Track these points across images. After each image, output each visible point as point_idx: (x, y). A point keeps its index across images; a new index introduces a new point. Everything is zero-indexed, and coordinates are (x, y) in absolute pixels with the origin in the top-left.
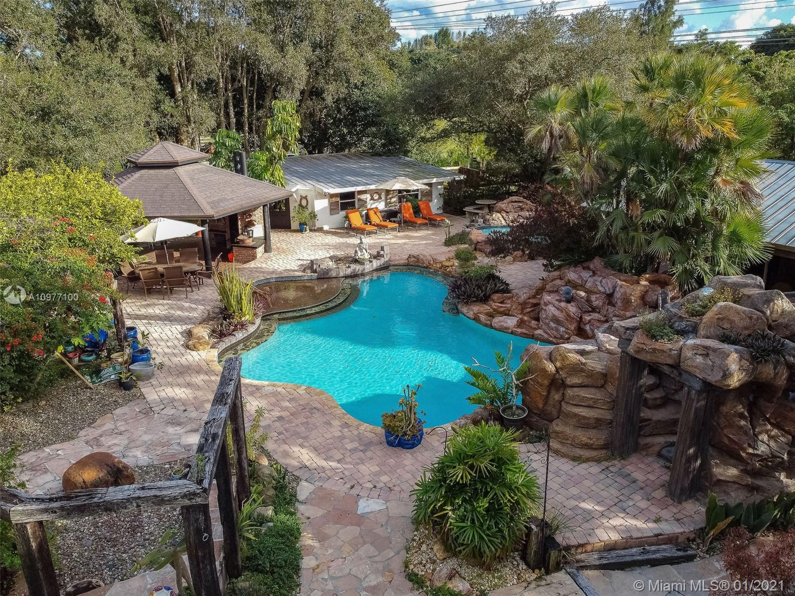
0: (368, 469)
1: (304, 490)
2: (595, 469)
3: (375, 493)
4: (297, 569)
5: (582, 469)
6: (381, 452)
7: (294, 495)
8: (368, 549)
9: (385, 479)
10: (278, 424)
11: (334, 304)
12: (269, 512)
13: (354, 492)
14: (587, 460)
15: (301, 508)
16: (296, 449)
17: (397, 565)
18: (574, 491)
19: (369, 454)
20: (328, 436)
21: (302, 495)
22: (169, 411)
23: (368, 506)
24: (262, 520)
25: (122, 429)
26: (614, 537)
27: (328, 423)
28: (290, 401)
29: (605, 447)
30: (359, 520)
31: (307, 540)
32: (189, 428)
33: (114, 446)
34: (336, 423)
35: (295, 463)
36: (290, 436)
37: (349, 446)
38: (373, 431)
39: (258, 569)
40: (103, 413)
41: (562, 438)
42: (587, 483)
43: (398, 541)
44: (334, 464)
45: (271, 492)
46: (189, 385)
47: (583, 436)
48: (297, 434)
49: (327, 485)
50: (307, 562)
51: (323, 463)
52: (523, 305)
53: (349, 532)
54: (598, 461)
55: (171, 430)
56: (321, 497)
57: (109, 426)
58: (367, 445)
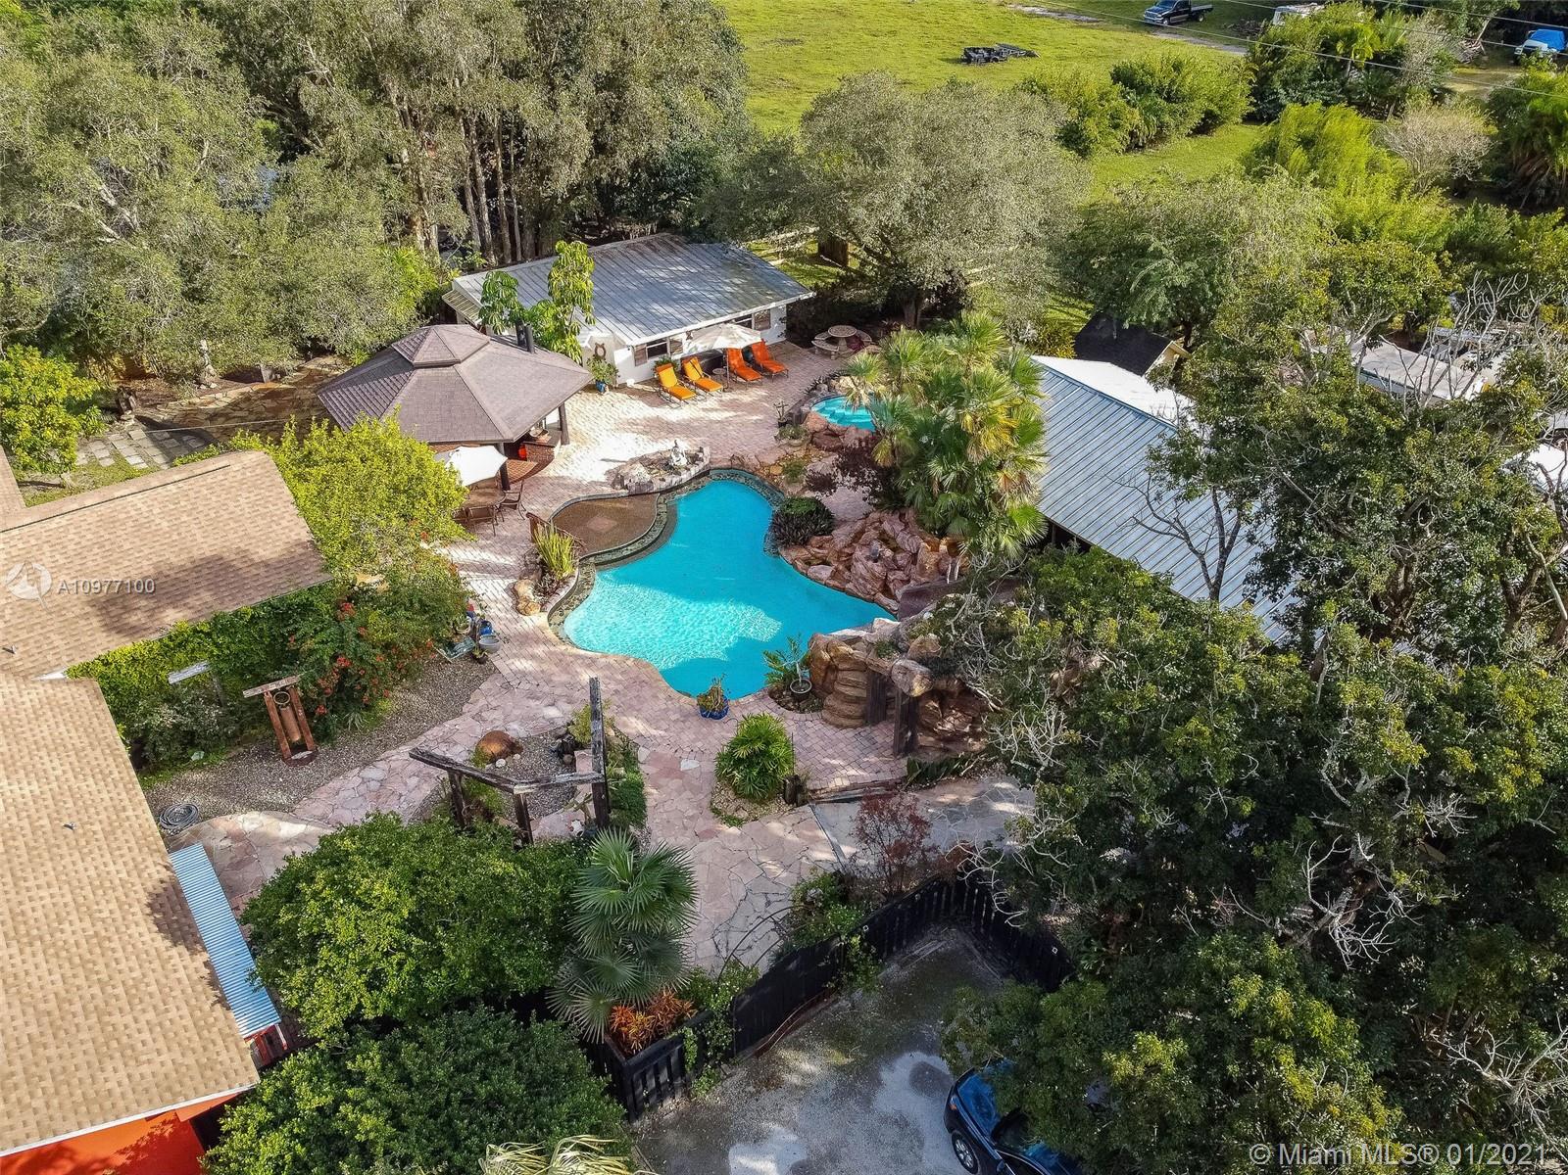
0: (687, 737)
1: (643, 754)
2: (850, 733)
3: (692, 755)
4: (644, 807)
5: (841, 734)
6: (696, 723)
7: (636, 758)
8: (688, 794)
9: (699, 744)
10: (615, 698)
11: (651, 540)
12: (622, 771)
13: (678, 755)
14: (847, 727)
15: (642, 767)
16: (633, 720)
17: (705, 803)
18: (830, 751)
19: (688, 724)
20: (656, 708)
21: (641, 759)
22: (525, 686)
23: (687, 765)
24: (618, 777)
25: (494, 704)
26: (846, 783)
27: (655, 697)
28: (622, 673)
29: (863, 716)
30: (682, 775)
31: (648, 789)
32: (546, 702)
33: (495, 721)
34: (661, 696)
35: (634, 731)
36: (628, 709)
37: (674, 717)
38: (689, 704)
39: (622, 808)
40: (472, 690)
41: (832, 710)
42: (841, 745)
43: (707, 788)
44: (662, 733)
45: (621, 757)
46: (533, 657)
47: (846, 708)
48: (631, 707)
49: (658, 750)
50: (650, 803)
51: (654, 732)
52: (840, 553)
53: (675, 783)
54: (855, 728)
55: (532, 703)
56: (655, 758)
57: (482, 702)
58: (686, 717)
